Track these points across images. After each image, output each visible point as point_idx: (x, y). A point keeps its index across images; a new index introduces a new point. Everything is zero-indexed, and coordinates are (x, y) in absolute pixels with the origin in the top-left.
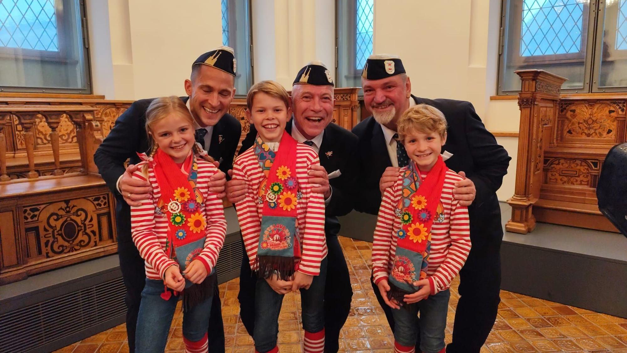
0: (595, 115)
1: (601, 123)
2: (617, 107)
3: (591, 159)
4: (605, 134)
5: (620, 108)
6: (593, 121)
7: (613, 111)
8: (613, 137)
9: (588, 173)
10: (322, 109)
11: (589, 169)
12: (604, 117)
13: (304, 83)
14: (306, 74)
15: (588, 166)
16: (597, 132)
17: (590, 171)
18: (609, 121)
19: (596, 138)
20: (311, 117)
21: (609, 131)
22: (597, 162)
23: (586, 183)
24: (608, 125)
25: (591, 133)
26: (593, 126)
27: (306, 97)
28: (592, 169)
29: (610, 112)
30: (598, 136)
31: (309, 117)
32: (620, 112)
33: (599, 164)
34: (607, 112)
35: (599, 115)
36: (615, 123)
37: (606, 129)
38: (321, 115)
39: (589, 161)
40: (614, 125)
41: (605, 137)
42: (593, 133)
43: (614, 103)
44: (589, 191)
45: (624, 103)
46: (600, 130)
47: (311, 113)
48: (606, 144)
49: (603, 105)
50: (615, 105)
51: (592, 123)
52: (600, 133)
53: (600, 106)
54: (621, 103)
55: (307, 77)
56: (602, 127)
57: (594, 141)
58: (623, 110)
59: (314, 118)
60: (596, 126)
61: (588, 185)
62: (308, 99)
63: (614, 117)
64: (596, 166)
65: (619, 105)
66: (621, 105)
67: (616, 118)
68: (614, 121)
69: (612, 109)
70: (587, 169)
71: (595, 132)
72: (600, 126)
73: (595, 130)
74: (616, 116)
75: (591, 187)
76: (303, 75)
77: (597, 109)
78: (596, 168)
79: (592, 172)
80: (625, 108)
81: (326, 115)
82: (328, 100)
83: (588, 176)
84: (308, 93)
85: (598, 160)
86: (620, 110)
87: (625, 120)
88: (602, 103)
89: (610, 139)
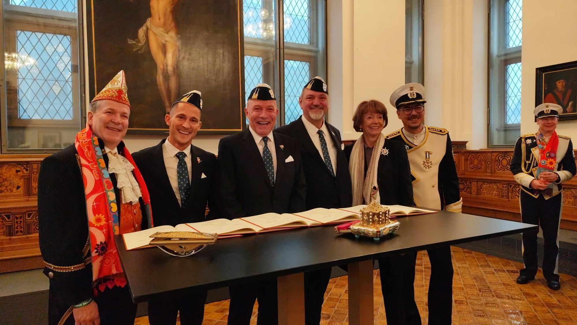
0: (5, 174)
1: (11, 180)
2: (22, 167)
3: (4, 213)
4: (15, 190)
5: (24, 168)
6: (4, 179)
7: (19, 171)
8: (22, 191)
9: (3, 225)
10: (268, 116)
11: (4, 221)
12: (13, 176)
13: (255, 99)
14: (256, 93)
15: (3, 219)
16: (8, 188)
17: (5, 223)
18: (17, 179)
19: (8, 194)
20: (261, 122)
21: (18, 187)
22: (10, 215)
23: (3, 233)
24: (16, 183)
25: (3, 190)
26: (4, 183)
27: (257, 109)
28: (6, 221)
29: (17, 171)
30: (10, 192)
31: (259, 122)
32: (25, 172)
33: (11, 216)
34: (15, 171)
35: (8, 174)
36: (22, 180)
37: (15, 185)
38: (268, 120)
39: (3, 215)
40: (21, 182)
41: (15, 193)
42: (4, 190)
43: (20, 164)
44: (5, 240)
45: (27, 164)
46: (10, 187)
47: (260, 120)
48: (16, 198)
49: (11, 166)
50: (20, 166)
51: (3, 181)
52: (10, 189)
53: (8, 167)
54: (24, 164)
55: (257, 95)
56: (12, 184)
57: (7, 196)
58: (27, 170)
59: (263, 123)
60: (6, 183)
61: (4, 235)
62: (258, 110)
63: (21, 176)
64: (9, 218)
65: (23, 166)
66: (25, 166)
67: (23, 176)
68: (21, 179)
69: (18, 169)
70: (2, 222)
71: (6, 189)
72: (10, 184)
73: (6, 187)
74: (22, 175)
75: (7, 236)
76: (254, 94)
77: (6, 170)
78: (9, 220)
79: (7, 224)
80: (28, 168)
81: (271, 120)
82: (272, 110)
83: (3, 227)
84: (258, 106)
85: (10, 213)
86: (24, 170)
87: (29, 178)
88: (10, 165)
89: (19, 193)
